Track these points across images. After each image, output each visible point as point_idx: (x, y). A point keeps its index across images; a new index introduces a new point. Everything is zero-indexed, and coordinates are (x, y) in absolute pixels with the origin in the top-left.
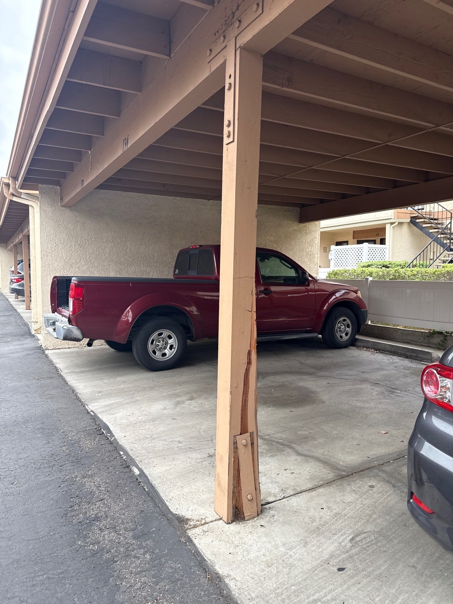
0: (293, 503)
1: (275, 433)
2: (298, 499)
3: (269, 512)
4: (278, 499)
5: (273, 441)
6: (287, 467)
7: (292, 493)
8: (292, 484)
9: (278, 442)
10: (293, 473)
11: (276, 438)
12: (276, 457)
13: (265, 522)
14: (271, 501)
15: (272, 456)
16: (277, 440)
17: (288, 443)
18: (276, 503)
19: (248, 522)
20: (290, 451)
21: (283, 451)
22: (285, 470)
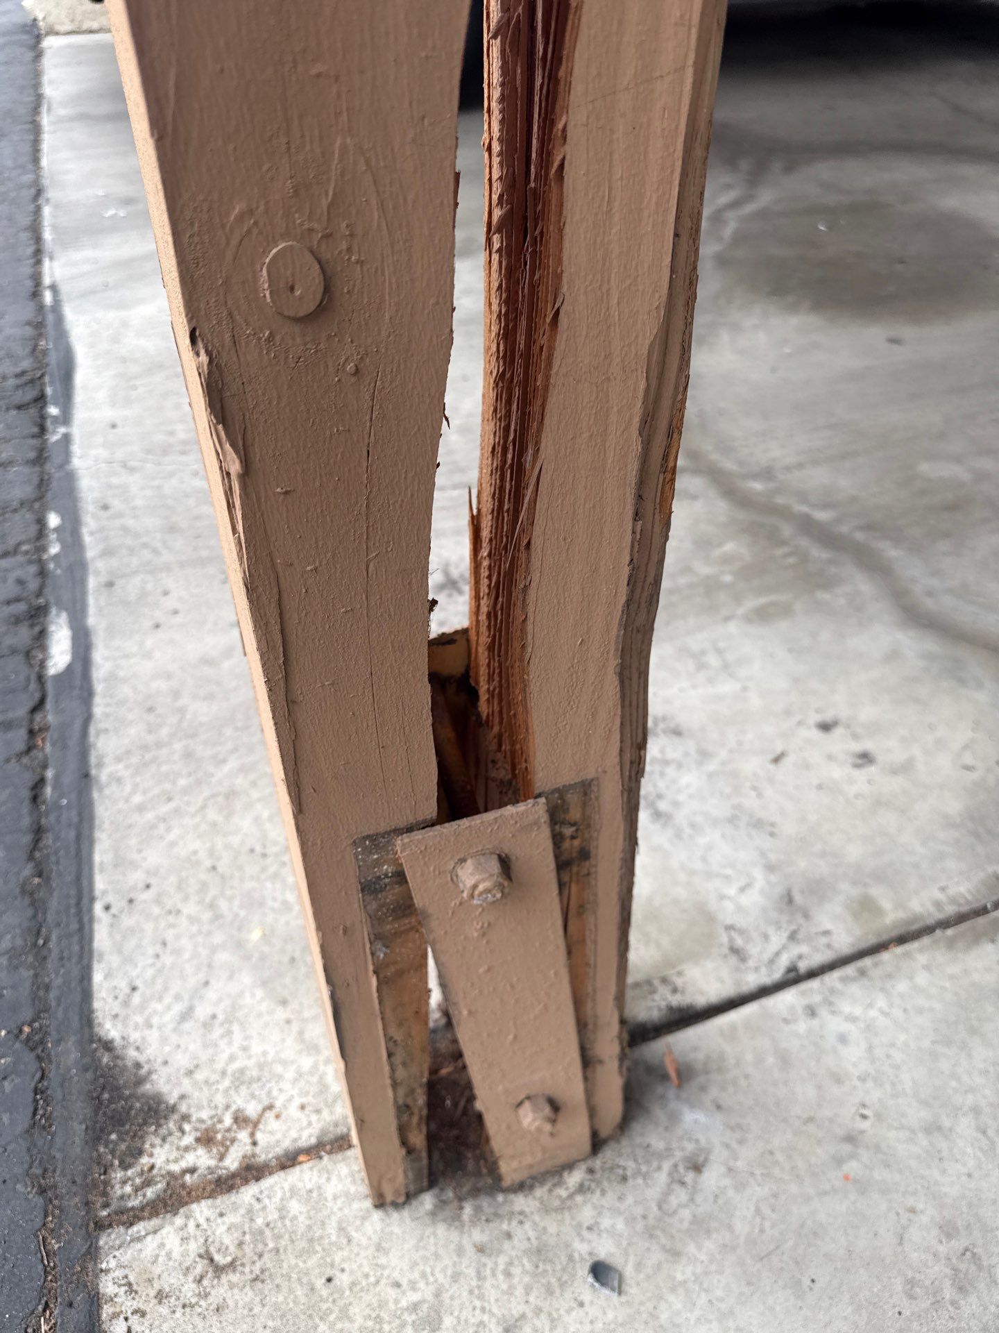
0: (843, 1039)
1: (801, 466)
2: (881, 1002)
3: (674, 1118)
4: (752, 980)
5: (784, 513)
6: (838, 707)
7: (844, 941)
8: (854, 852)
9: (808, 526)
10: (865, 758)
11: (802, 496)
12: (784, 625)
13: (631, 1221)
14: (701, 1001)
15: (762, 616)
16: (804, 509)
17: (860, 536)
18: (733, 1027)
19: (520, 1202)
20: (864, 585)
21: (828, 584)
22: (825, 727)
